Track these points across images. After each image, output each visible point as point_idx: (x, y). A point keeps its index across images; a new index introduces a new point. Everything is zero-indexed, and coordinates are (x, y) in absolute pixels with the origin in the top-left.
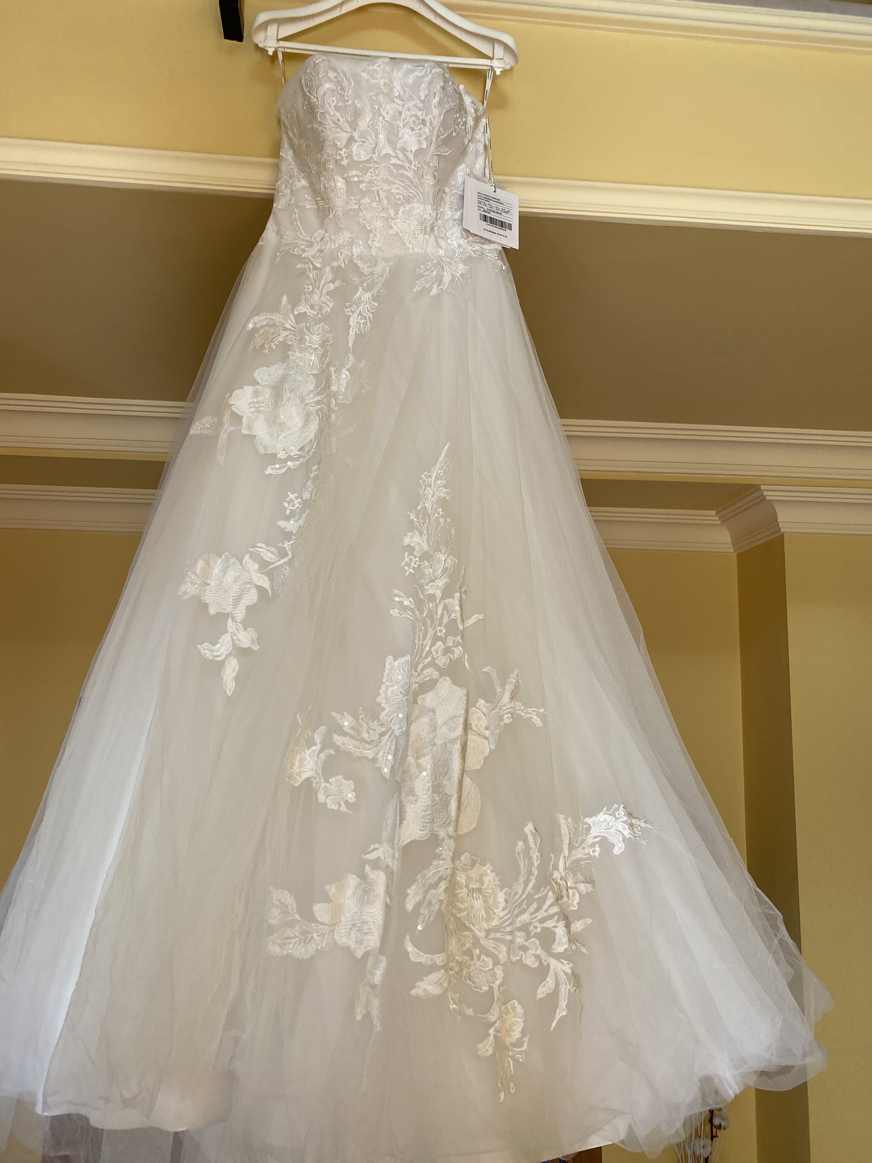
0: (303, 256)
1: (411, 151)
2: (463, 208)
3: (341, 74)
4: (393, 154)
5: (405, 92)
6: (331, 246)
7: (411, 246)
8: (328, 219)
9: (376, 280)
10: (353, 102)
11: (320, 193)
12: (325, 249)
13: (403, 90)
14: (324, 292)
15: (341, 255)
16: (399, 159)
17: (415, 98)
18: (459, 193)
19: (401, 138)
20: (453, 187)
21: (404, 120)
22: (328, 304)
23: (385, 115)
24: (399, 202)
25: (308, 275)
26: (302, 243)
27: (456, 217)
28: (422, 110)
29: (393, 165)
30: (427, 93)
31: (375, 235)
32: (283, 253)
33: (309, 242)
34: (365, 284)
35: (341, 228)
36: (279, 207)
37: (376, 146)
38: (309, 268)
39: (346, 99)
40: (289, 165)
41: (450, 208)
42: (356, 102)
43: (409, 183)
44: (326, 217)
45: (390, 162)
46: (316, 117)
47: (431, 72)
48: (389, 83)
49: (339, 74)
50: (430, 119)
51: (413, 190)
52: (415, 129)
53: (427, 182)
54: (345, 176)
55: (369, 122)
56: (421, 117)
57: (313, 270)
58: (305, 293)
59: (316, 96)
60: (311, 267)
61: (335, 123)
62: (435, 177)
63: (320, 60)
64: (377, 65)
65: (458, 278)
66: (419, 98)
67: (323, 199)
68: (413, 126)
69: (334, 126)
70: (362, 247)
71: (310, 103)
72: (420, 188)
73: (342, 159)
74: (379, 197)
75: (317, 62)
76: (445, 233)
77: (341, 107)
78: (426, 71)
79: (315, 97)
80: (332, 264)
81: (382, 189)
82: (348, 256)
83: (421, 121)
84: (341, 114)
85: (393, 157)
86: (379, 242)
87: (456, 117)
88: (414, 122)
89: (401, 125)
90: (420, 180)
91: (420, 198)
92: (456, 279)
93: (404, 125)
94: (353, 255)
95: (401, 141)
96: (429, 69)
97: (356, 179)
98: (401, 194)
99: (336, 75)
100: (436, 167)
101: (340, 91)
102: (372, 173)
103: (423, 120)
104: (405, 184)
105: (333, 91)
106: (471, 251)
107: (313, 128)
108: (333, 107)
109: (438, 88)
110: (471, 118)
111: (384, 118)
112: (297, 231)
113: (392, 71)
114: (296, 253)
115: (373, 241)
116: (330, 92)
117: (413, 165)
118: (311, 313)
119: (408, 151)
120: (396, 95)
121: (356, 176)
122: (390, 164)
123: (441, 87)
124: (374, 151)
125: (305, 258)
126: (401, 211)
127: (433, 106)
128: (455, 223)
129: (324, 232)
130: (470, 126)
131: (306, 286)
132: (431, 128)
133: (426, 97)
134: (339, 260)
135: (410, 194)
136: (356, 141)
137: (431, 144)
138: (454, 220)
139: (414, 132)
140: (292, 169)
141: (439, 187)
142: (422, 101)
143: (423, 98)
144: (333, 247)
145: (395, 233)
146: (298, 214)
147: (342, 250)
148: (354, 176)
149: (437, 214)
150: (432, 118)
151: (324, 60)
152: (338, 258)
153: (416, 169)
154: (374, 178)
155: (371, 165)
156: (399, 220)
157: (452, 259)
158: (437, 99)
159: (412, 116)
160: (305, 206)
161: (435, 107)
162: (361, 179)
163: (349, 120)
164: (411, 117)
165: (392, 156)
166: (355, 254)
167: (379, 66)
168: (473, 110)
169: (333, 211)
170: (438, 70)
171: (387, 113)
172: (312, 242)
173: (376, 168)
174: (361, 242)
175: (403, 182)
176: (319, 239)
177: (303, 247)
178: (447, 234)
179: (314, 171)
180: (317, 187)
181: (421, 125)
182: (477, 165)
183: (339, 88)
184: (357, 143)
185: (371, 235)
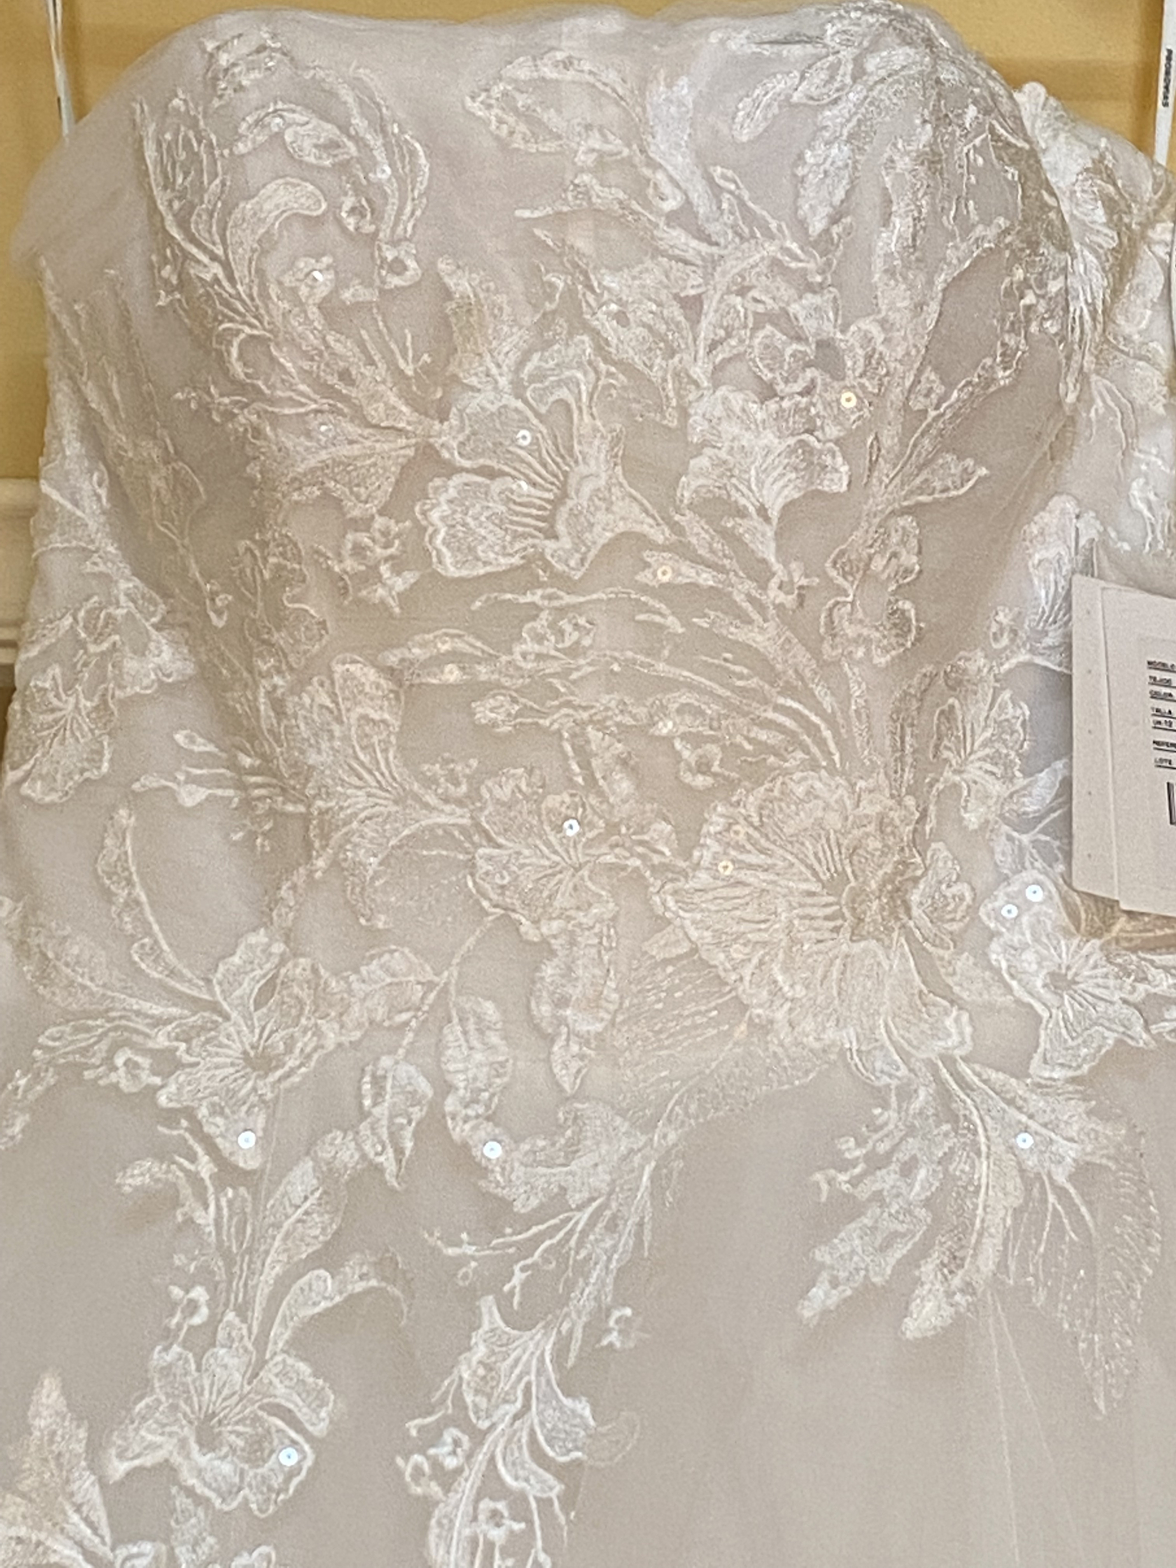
0: (163, 1099)
1: (762, 511)
2: (1065, 748)
3: (359, 123)
4: (660, 535)
5: (716, 190)
6: (318, 1032)
7: (780, 1015)
8: (300, 876)
9: (580, 1244)
10: (430, 272)
11: (253, 736)
12: (289, 1049)
13: (710, 180)
14: (280, 1334)
15: (378, 1096)
16: (697, 560)
17: (773, 225)
18: (1040, 661)
19: (705, 444)
20: (1005, 641)
21: (712, 346)
22: (303, 1414)
23: (610, 329)
24: (700, 781)
25: (189, 1221)
26: (156, 1010)
27: (1031, 807)
28: (812, 288)
29: (665, 591)
30: (840, 194)
31: (569, 970)
32: (50, 1078)
33: (196, 1004)
34: (519, 1277)
35: (371, 931)
36: (34, 790)
37: (563, 496)
38: (194, 1179)
39: (390, 255)
40: (86, 554)
41: (993, 759)
42: (443, 266)
43: (754, 682)
44: (289, 871)
45: (644, 577)
46: (222, 360)
47: (859, 73)
48: (626, 152)
49: (344, 129)
50: (868, 339)
51: (777, 708)
52: (780, 387)
53: (860, 653)
54: (392, 658)
55: (521, 364)
56: (809, 326)
57: (220, 1188)
58: (168, 1336)
59: (220, 251)
60: (205, 1167)
61: (328, 391)
62: (901, 624)
63: (241, 48)
64: (560, 56)
65: (1061, 1193)
66: (802, 225)
67: (267, 768)
68: (767, 376)
69: (324, 403)
70: (494, 1039)
71: (184, 283)
72: (819, 691)
73: (371, 576)
74: (585, 766)
75: (224, 59)
76: (973, 909)
77: (358, 306)
78: (834, 69)
79: (214, 258)
80: (325, 1153)
81: (601, 726)
82: (414, 1098)
83: (810, 350)
84: (362, 345)
85: (664, 548)
86: (595, 1003)
87: (1008, 293)
88: (773, 354)
89: (699, 371)
90: (816, 654)
91: (821, 743)
92: (1052, 1198)
93: (718, 369)
94: (445, 1088)
95: (702, 462)
96: (847, 54)
97: (452, 674)
98: (714, 740)
99: (329, 131)
100: (908, 571)
101: (351, 223)
102: (540, 639)
103: (825, 345)
104: (734, 689)
105: (313, 222)
106: (1127, 1011)
107: (206, 408)
108: (313, 312)
109: (903, 164)
110: (1091, 258)
111: (601, 346)
112: (133, 939)
113: (644, 83)
114: (120, 1077)
115: (562, 1002)
116: (297, 228)
117: (774, 583)
118: (199, 1473)
119: (742, 513)
120: (669, 205)
121: (455, 657)
122: (645, 589)
123: (920, 158)
124: (551, 520)
125: (170, 1117)
126: (716, 823)
127: (879, 264)
128: (1025, 839)
129: (278, 948)
130: (1092, 306)
131: (176, 1292)
132: (871, 387)
133: (834, 220)
134: (364, 1128)
135: (763, 736)
136: (451, 470)
137: (873, 465)
138: (1024, 823)
139: (772, 405)
140: (106, 579)
141: (928, 668)
142: (815, 244)
143: (817, 226)
144: (331, 1040)
145: (684, 948)
146: (135, 839)
147: (386, 1062)
148: (440, 660)
149: (924, 815)
150: (879, 336)
151: (261, 49)
152: (364, 1114)
153: (789, 600)
154: (552, 667)
155: (535, 597)
156: (704, 877)
157: (1021, 1073)
158: (901, 225)
159: (761, 320)
160: (173, 795)
161: (890, 272)
162: (483, 672)
163: (410, 372)
164: (756, 328)
165: (654, 546)
166: (459, 1081)
167: (567, 64)
168: (1100, 215)
169: (325, 837)
170: (901, 55)
171: (621, 318)
172: (215, 1007)
173: (562, 611)
174: (489, 1009)
175: (723, 675)
176: (249, 987)
177: (161, 1041)
178: (982, 913)
179: (219, 613)
180: (235, 698)
181: (810, 373)
182: (1136, 488)
183: (349, 202)
184: (457, 480)
185: (549, 971)
